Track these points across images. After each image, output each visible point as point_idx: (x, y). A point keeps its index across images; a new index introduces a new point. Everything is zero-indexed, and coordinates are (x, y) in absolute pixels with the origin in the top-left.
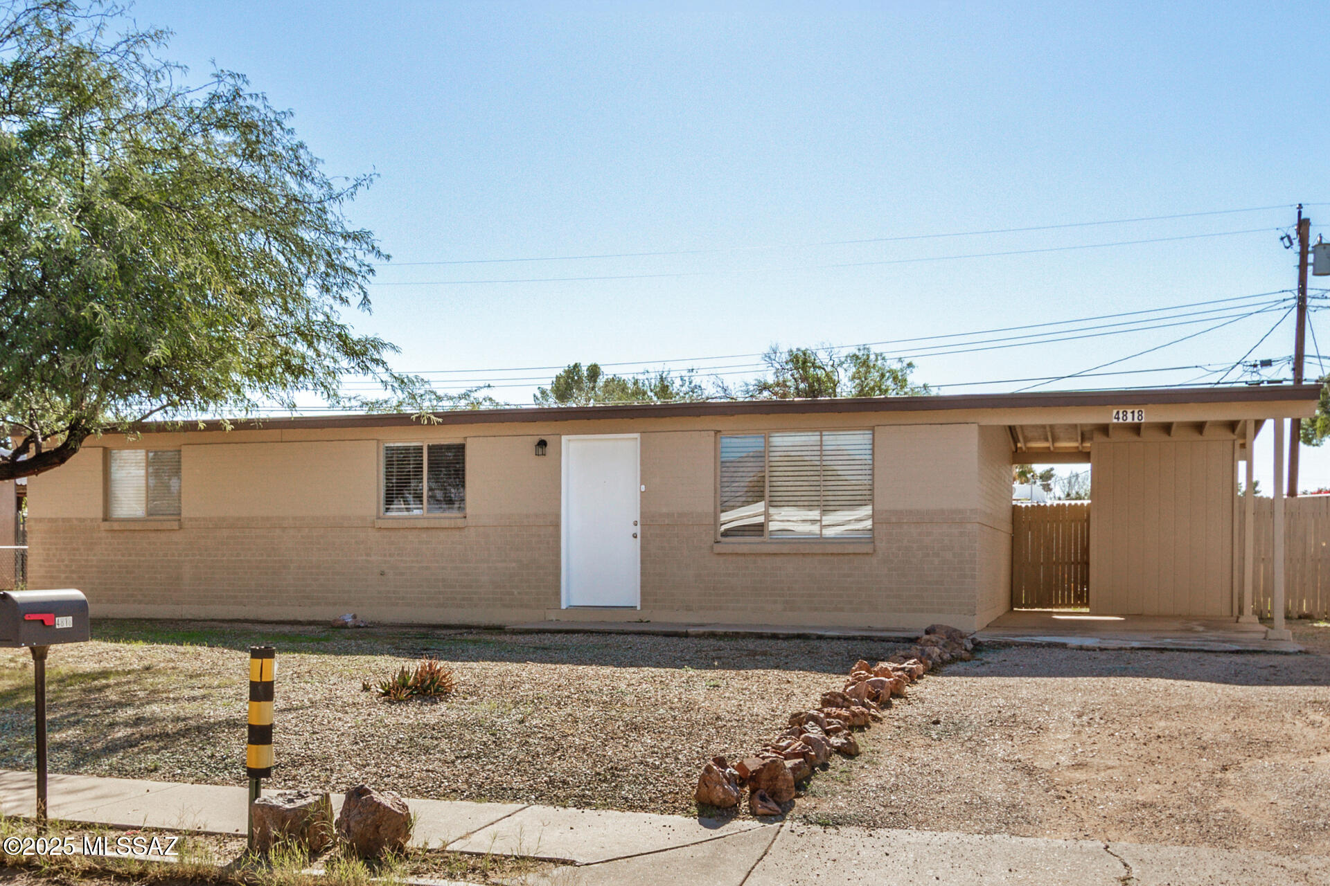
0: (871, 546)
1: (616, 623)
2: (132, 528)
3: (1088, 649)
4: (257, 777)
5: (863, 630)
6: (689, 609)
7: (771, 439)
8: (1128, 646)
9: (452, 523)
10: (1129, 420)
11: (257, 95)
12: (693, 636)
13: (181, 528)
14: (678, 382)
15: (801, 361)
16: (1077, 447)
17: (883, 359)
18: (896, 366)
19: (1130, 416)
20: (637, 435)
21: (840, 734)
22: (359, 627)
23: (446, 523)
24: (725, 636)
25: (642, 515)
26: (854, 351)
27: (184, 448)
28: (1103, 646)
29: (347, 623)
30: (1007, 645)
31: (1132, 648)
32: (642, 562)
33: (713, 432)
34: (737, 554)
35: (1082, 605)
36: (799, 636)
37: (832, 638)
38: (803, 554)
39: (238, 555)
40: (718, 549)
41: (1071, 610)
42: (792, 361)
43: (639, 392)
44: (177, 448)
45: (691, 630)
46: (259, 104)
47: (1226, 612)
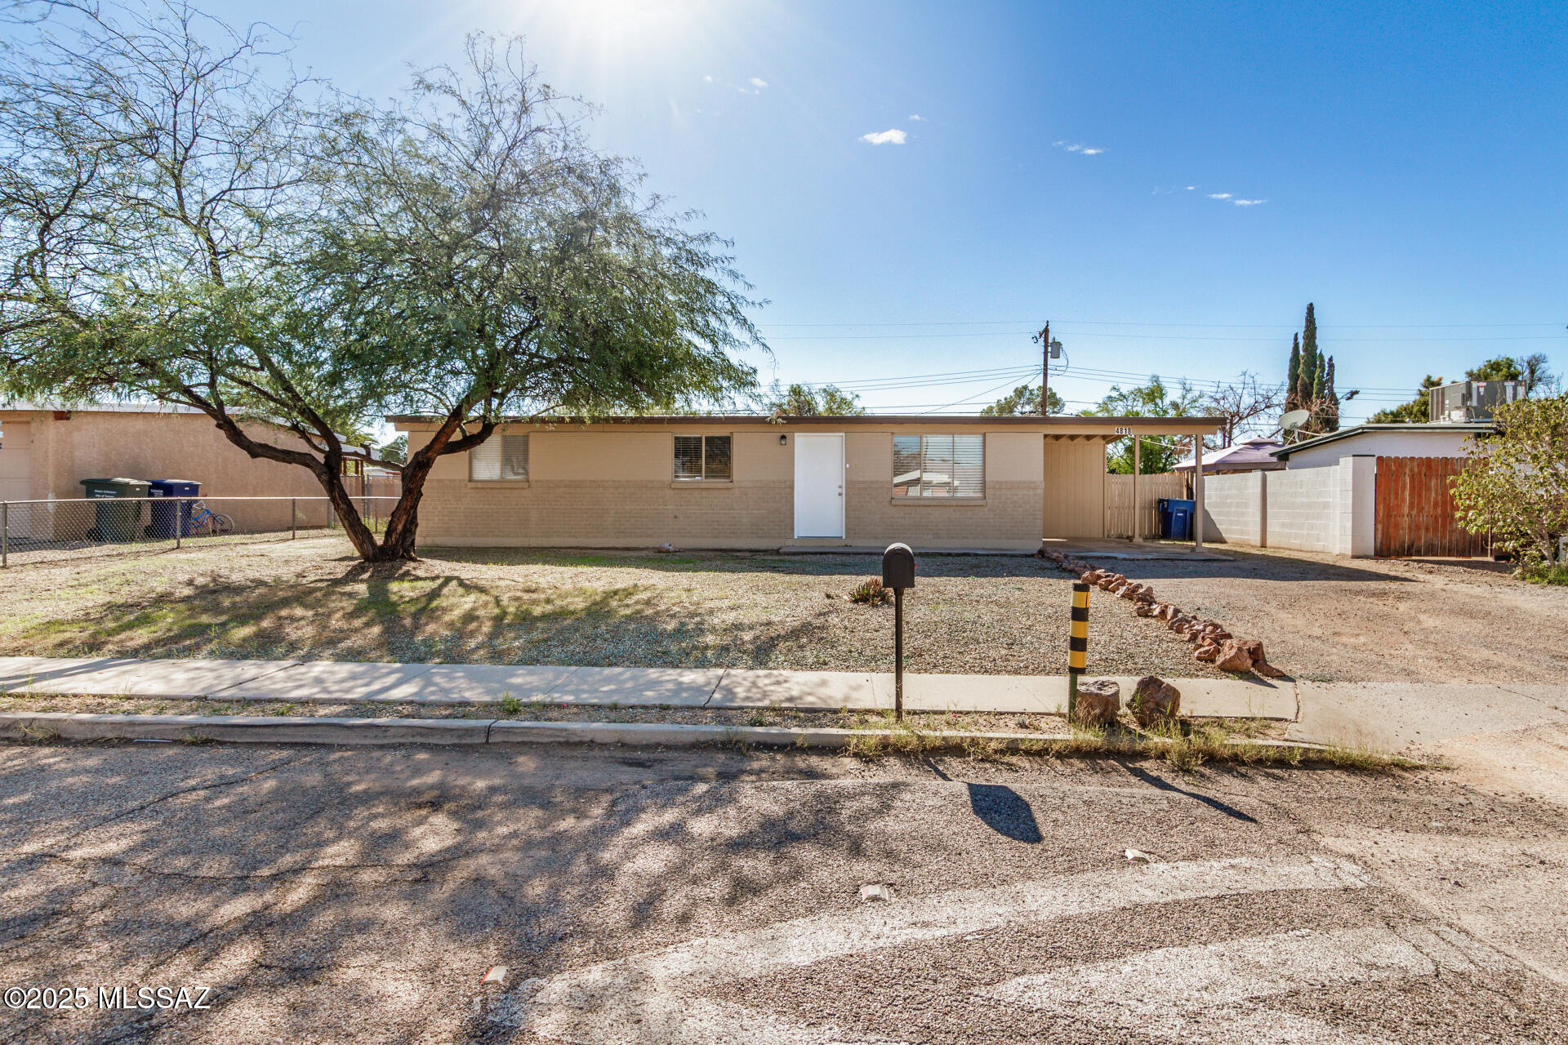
0: (984, 501)
1: (829, 547)
2: (490, 486)
4: (1075, 672)
6: (876, 538)
7: (924, 438)
9: (725, 486)
13: (529, 487)
15: (796, 391)
17: (842, 392)
18: (848, 397)
20: (843, 434)
23: (719, 486)
25: (847, 482)
26: (824, 386)
27: (532, 435)
32: (847, 510)
33: (890, 434)
34: (905, 506)
38: (945, 506)
40: (893, 502)
42: (791, 390)
44: (527, 436)
47: (1101, 536)
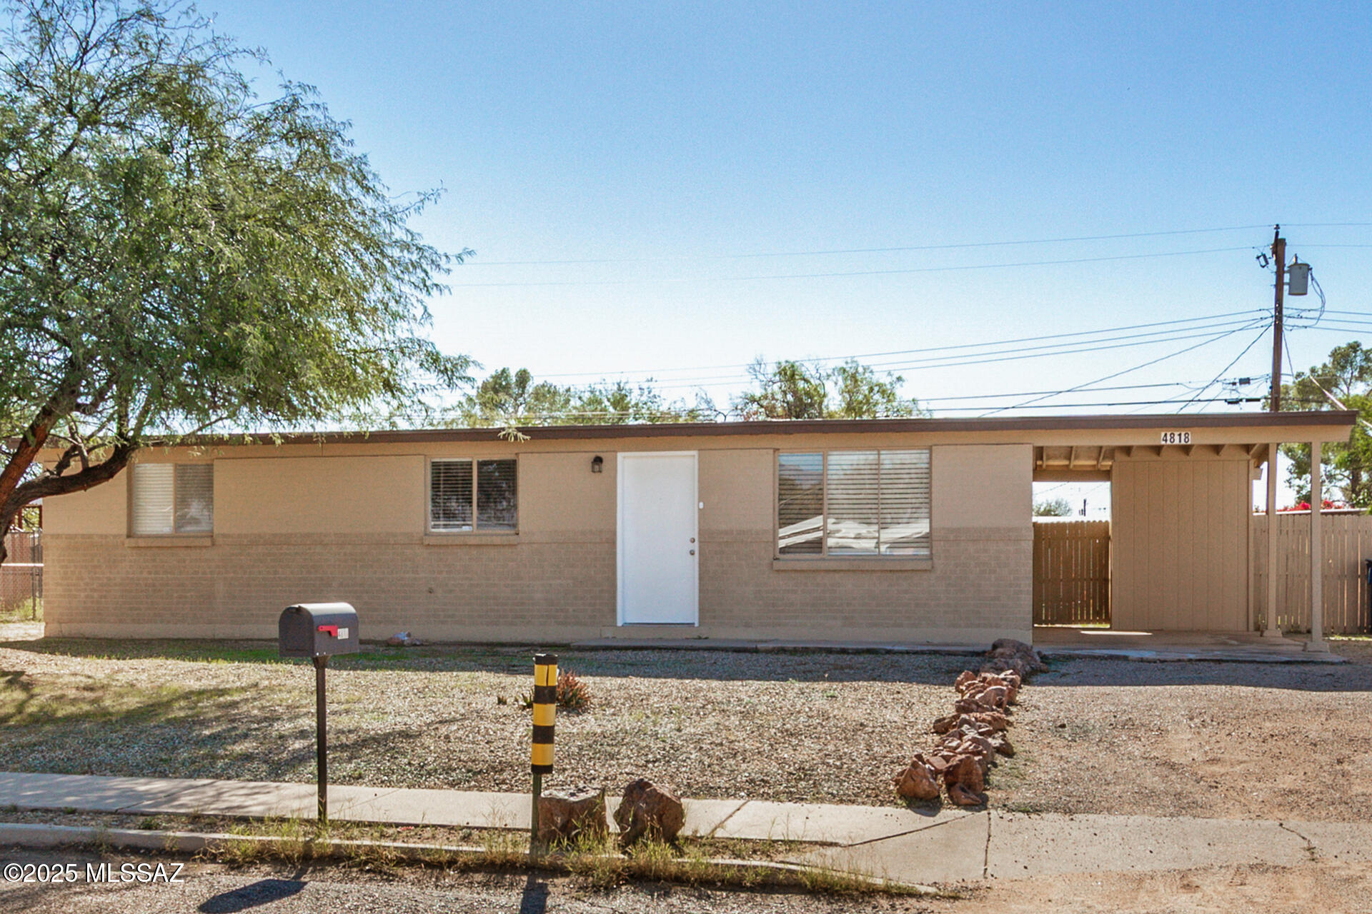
0: (930, 562)
1: (674, 640)
2: (160, 545)
3: (1149, 662)
5: (921, 645)
6: (747, 625)
7: (830, 458)
8: (1185, 658)
9: (505, 540)
10: (1177, 442)
11: (318, 106)
12: (762, 652)
13: (213, 545)
14: (636, 392)
15: (789, 374)
16: (1094, 466)
17: (871, 372)
18: (885, 380)
19: (1177, 438)
20: (695, 453)
21: (996, 736)
22: (415, 645)
23: (497, 540)
24: (795, 651)
25: (701, 533)
27: (216, 462)
28: (1162, 657)
29: (403, 641)
30: (1070, 658)
31: (1190, 660)
32: (701, 579)
33: (771, 451)
34: (796, 571)
35: (1100, 622)
36: (869, 651)
37: (901, 653)
38: (862, 571)
39: (276, 573)
40: (777, 565)
41: (1091, 626)
42: (780, 373)
43: (595, 401)
44: (209, 462)
45: (759, 646)
46: (319, 115)
47: (1242, 627)
